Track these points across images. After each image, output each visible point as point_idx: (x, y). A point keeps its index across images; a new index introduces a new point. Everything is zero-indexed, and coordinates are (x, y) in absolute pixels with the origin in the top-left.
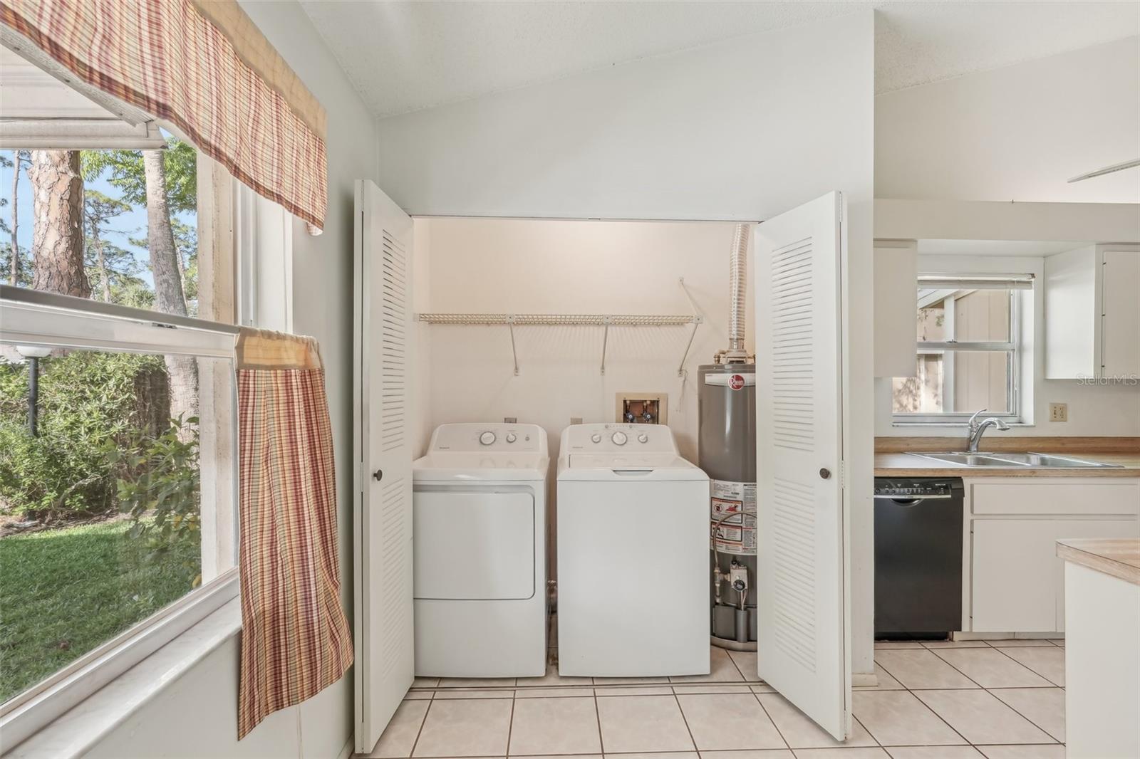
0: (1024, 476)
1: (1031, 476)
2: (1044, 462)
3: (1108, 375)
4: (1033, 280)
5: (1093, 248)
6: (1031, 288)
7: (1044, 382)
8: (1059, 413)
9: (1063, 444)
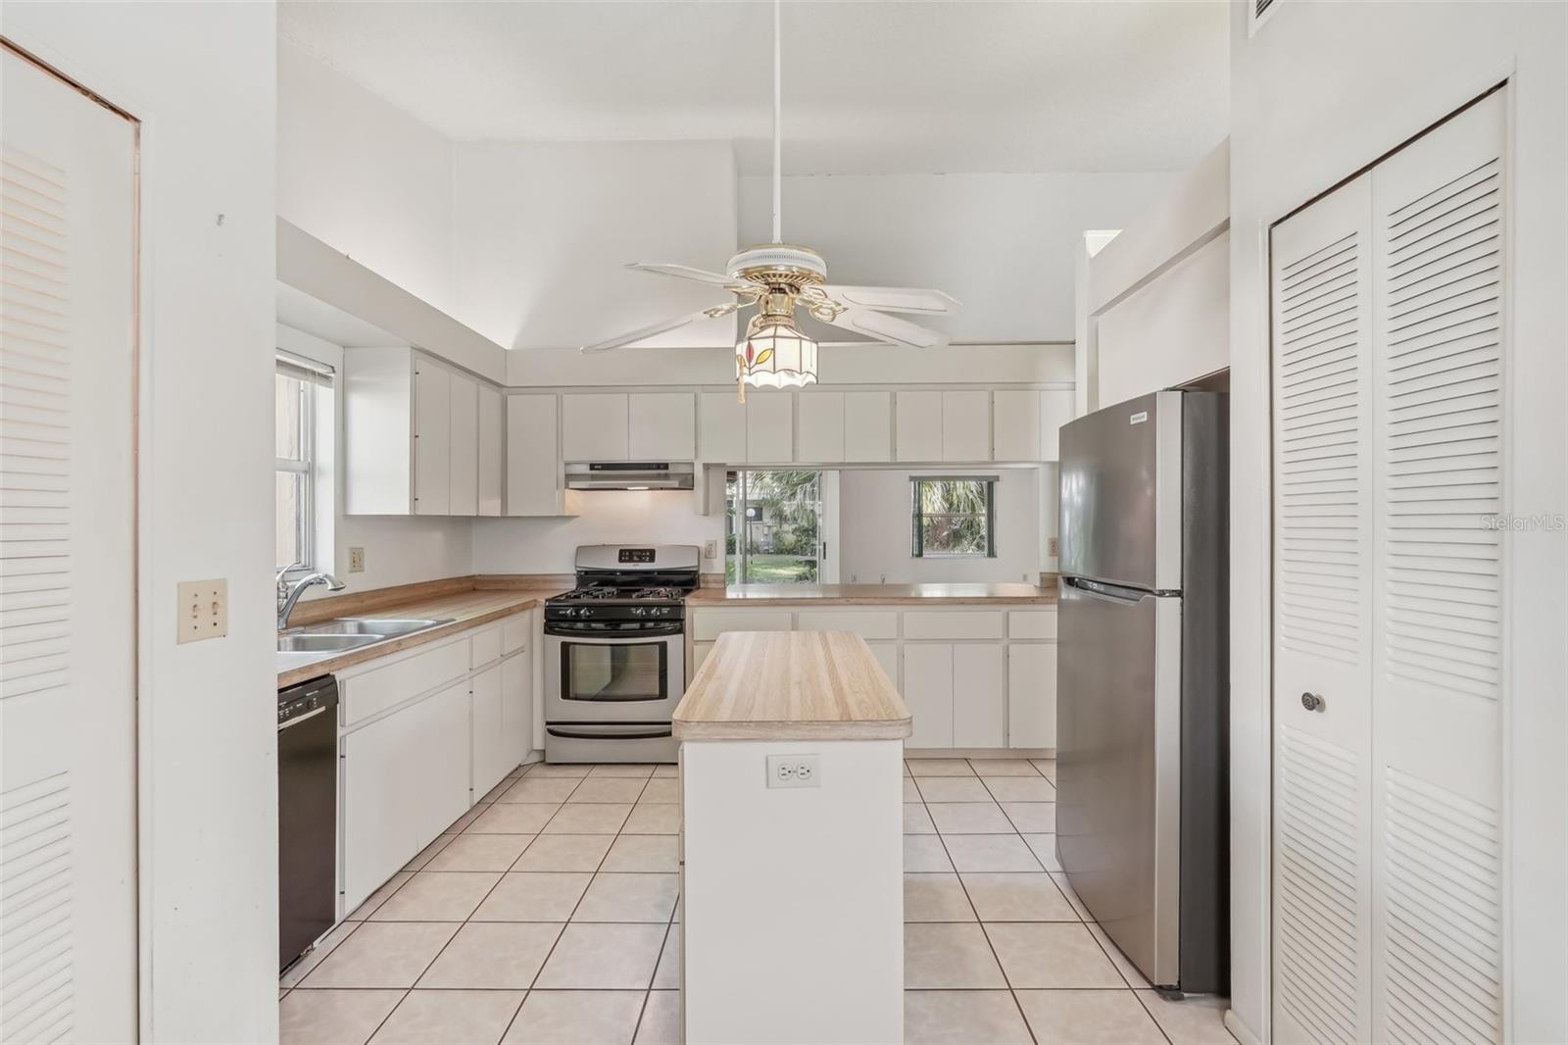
0: (392, 652)
1: (397, 651)
2: (361, 629)
3: (420, 512)
4: (332, 375)
5: (407, 353)
6: (331, 387)
7: (345, 519)
8: (357, 561)
9: (362, 602)
